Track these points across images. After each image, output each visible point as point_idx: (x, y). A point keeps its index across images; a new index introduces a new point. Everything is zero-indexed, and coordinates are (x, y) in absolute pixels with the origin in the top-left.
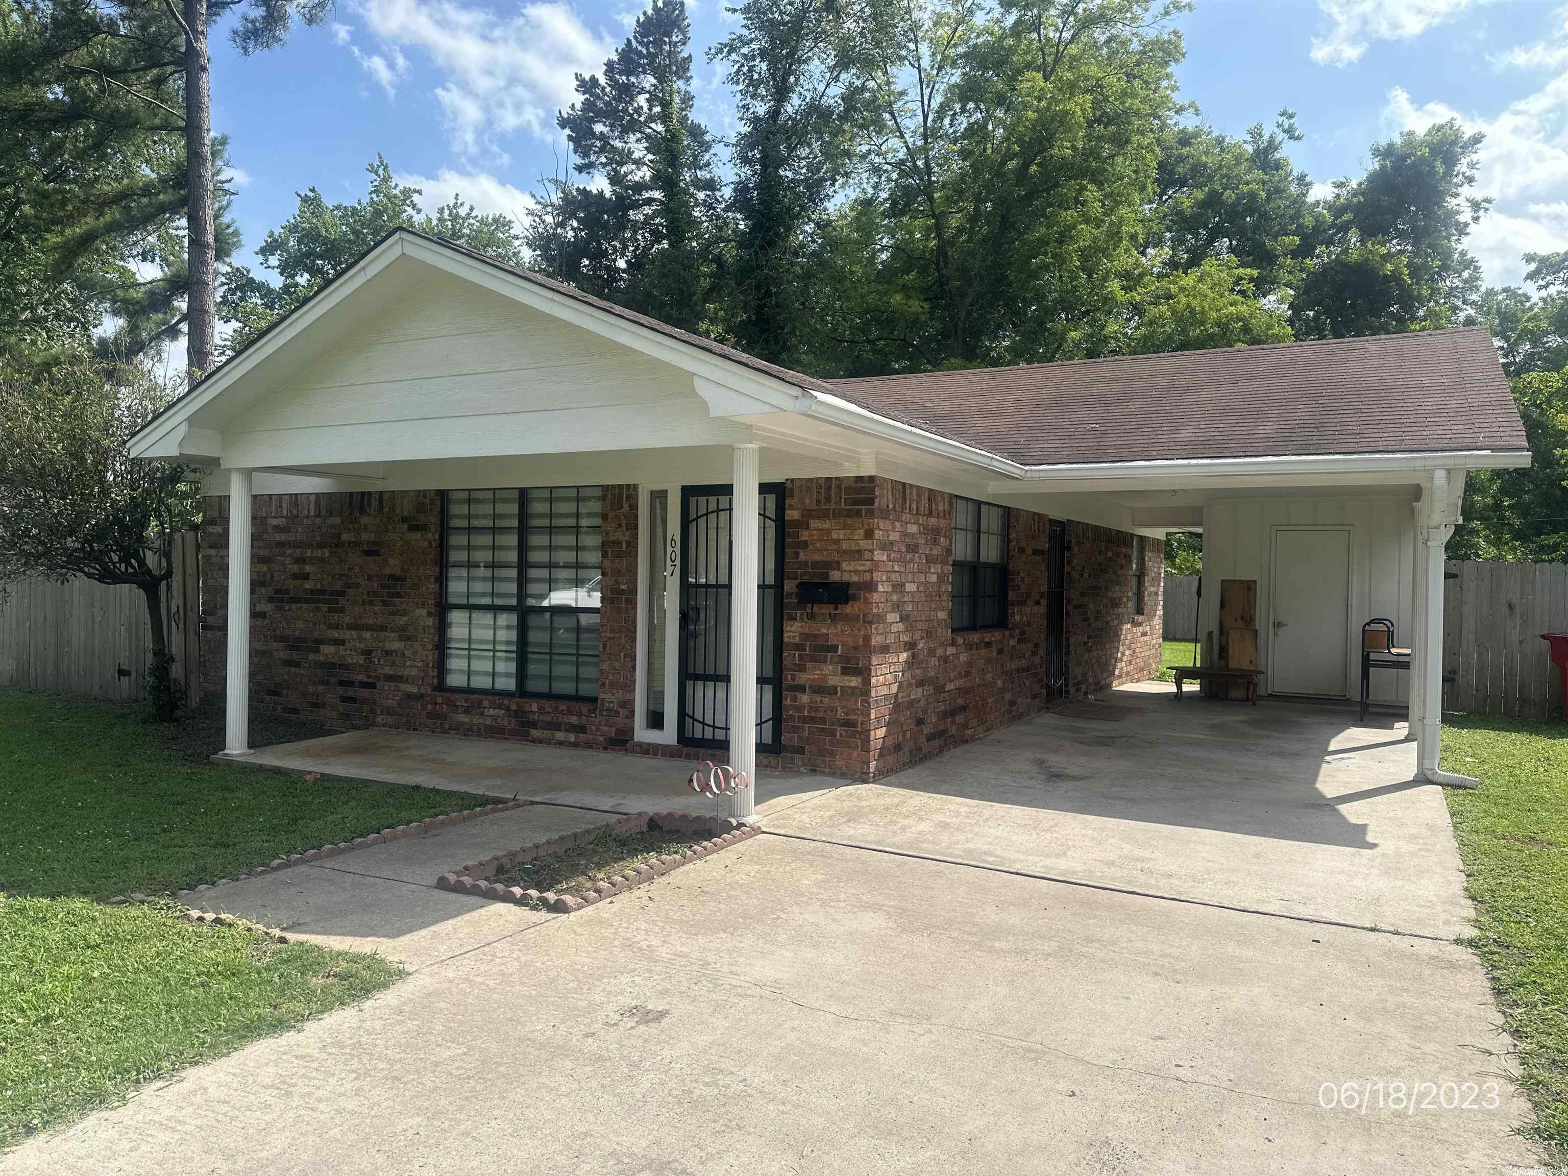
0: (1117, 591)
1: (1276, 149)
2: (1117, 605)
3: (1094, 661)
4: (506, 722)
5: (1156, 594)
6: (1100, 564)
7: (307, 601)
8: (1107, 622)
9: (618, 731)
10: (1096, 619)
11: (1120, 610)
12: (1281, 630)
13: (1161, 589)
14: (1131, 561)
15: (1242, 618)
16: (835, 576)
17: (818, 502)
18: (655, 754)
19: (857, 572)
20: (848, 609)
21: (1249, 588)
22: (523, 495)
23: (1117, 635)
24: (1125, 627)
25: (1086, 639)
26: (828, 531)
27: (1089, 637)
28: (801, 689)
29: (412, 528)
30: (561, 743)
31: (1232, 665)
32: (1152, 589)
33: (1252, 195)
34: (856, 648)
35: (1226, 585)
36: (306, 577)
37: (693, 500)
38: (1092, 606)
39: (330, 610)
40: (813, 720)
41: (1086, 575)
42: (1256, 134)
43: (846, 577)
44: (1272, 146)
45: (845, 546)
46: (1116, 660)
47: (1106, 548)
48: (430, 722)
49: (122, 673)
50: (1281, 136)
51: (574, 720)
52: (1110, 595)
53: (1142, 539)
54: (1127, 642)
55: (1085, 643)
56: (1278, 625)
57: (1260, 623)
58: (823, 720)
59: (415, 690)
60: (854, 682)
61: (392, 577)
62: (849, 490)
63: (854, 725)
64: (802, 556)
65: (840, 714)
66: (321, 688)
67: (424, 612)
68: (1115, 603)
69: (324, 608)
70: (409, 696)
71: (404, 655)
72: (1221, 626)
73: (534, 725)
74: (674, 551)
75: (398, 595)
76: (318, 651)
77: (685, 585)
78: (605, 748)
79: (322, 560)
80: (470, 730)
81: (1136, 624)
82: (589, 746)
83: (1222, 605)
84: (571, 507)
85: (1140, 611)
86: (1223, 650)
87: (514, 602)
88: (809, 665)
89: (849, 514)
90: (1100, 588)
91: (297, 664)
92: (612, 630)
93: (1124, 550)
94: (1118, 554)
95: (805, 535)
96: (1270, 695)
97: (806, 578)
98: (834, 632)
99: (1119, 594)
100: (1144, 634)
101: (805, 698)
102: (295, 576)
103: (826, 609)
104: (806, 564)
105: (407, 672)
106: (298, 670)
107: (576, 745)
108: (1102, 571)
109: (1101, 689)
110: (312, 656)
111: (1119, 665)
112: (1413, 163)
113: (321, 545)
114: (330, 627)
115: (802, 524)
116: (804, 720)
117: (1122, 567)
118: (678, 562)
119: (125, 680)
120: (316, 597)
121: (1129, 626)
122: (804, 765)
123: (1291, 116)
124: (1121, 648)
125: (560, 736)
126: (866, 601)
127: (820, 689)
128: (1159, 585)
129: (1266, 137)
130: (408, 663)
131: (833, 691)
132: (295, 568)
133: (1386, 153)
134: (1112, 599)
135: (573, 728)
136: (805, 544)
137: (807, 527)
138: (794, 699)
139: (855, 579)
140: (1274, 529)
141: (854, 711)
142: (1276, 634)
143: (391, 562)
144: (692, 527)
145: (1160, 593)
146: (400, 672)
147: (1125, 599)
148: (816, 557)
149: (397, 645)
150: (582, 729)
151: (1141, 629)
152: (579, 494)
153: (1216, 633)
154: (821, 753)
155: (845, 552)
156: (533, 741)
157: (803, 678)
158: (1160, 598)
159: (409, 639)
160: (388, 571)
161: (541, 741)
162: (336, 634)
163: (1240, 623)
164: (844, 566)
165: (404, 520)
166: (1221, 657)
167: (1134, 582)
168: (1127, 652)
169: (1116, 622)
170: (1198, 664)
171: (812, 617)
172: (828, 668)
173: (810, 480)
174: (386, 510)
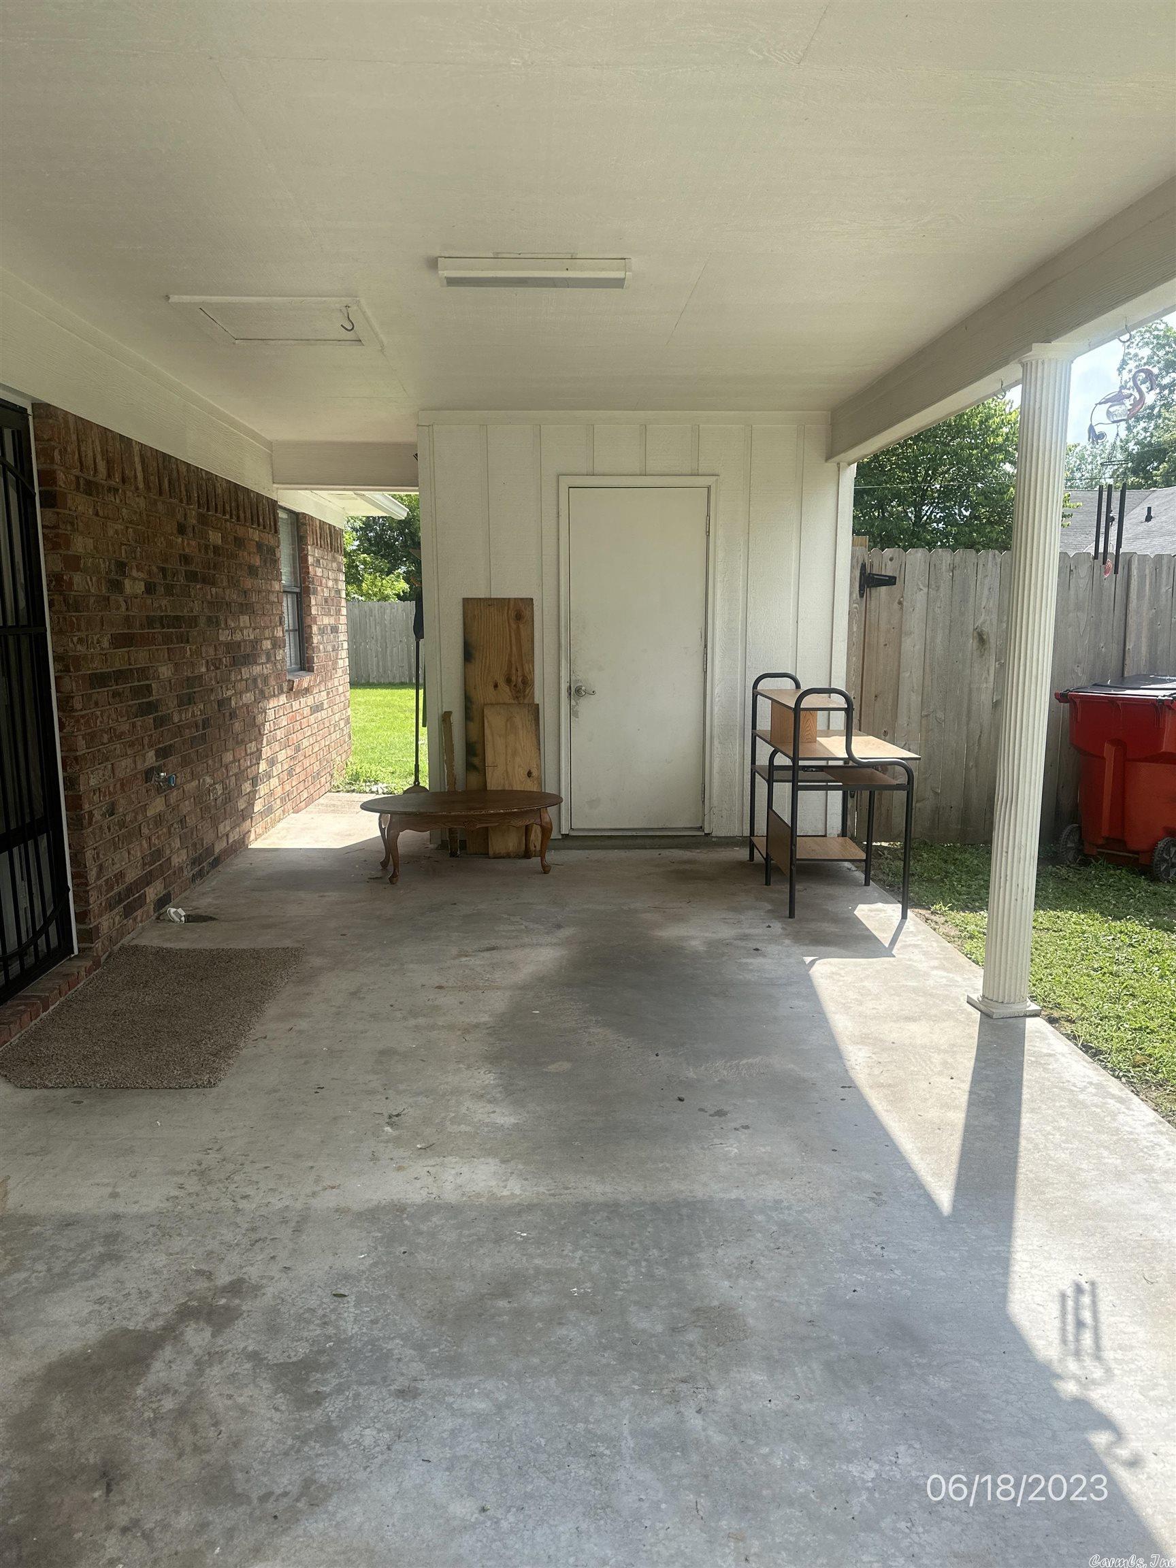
0: (243, 629)
2: (249, 659)
3: (186, 807)
5: (335, 630)
6: (186, 559)
8: (222, 703)
10: (186, 701)
11: (257, 670)
12: (584, 705)
13: (343, 620)
14: (275, 562)
15: (509, 681)
21: (519, 617)
23: (254, 729)
24: (273, 703)
25: (151, 758)
27: (163, 753)
31: (494, 781)
32: (326, 620)
35: (469, 605)
38: (165, 671)
41: (134, 586)
46: (255, 781)
47: (203, 519)
52: (224, 636)
53: (299, 521)
54: (280, 734)
55: (149, 774)
56: (576, 692)
57: (543, 693)
68: (242, 655)
72: (468, 700)
81: (292, 691)
83: (468, 654)
85: (305, 664)
86: (474, 751)
90: (193, 622)
93: (255, 534)
94: (240, 542)
96: (566, 836)
99: (250, 635)
100: (317, 708)
108: (192, 577)
109: (217, 862)
111: (263, 789)
117: (253, 571)
121: (283, 699)
124: (266, 752)
128: (338, 612)
134: (231, 647)
140: (565, 482)
142: (572, 713)
145: (343, 628)
147: (267, 644)
151: (309, 700)
153: (457, 719)
158: (343, 637)
163: (506, 693)
166: (470, 766)
167: (287, 606)
168: (281, 756)
169: (248, 697)
170: (425, 782)
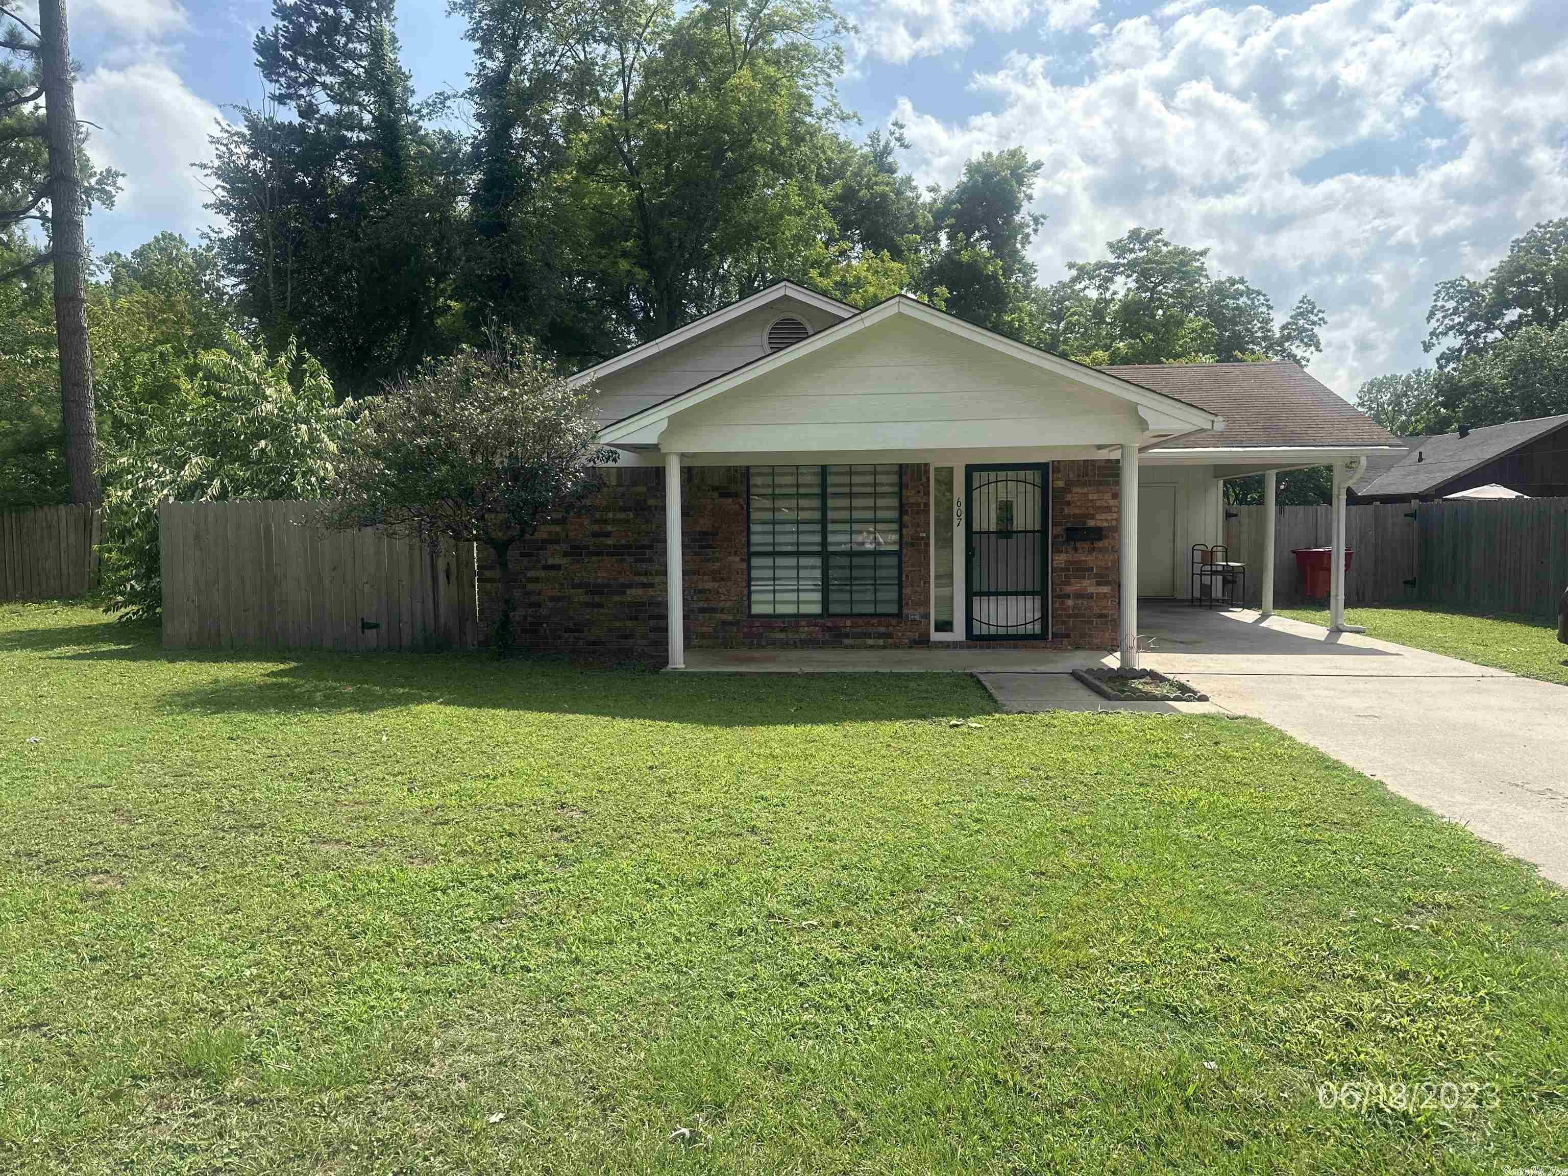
1: (889, 154)
4: (820, 636)
7: (609, 554)
9: (920, 635)
16: (1091, 523)
17: (1079, 476)
18: (955, 648)
19: (1107, 520)
20: (1100, 544)
22: (824, 470)
26: (1086, 494)
28: (1068, 596)
29: (722, 495)
30: (872, 647)
33: (884, 196)
34: (1107, 568)
36: (608, 535)
37: (976, 475)
39: (636, 561)
40: (1075, 616)
42: (874, 138)
43: (1099, 524)
44: (887, 151)
45: (1098, 504)
48: (747, 641)
49: (366, 626)
50: (893, 143)
51: (882, 629)
58: (1083, 616)
59: (730, 618)
60: (1105, 589)
61: (705, 533)
62: (1100, 468)
63: (1106, 616)
64: (1066, 511)
65: (1097, 611)
66: (629, 623)
67: (737, 559)
69: (630, 559)
70: (724, 623)
71: (718, 593)
73: (847, 636)
74: (959, 509)
75: (710, 546)
76: (624, 593)
77: (969, 532)
78: (911, 647)
79: (627, 521)
80: (787, 643)
82: (897, 647)
84: (869, 479)
87: (818, 549)
88: (1072, 581)
89: (1100, 483)
91: (601, 606)
92: (913, 566)
95: (1068, 497)
97: (1069, 525)
98: (1090, 559)
101: (1070, 602)
102: (595, 535)
103: (1087, 545)
104: (1069, 515)
105: (721, 605)
106: (602, 610)
107: (884, 647)
110: (617, 598)
112: (998, 181)
113: (623, 509)
114: (637, 573)
115: (1066, 490)
116: (1070, 616)
118: (963, 517)
119: (371, 634)
120: (619, 551)
122: (1070, 645)
123: (901, 127)
125: (870, 642)
126: (1114, 538)
127: (1080, 596)
129: (882, 143)
130: (723, 598)
131: (1090, 596)
132: (596, 527)
133: (973, 169)
135: (880, 636)
136: (1069, 504)
137: (1070, 492)
138: (1063, 603)
139: (1105, 524)
141: (1105, 608)
143: (701, 521)
144: (976, 494)
146: (713, 605)
148: (1077, 511)
149: (709, 585)
150: (889, 636)
152: (875, 470)
154: (1083, 636)
155: (1099, 508)
156: (846, 647)
157: (1068, 589)
159: (722, 579)
160: (698, 529)
161: (853, 647)
162: (643, 579)
164: (1098, 517)
165: (714, 489)
171: (1076, 550)
172: (1086, 583)
173: (1073, 462)
174: (696, 481)
